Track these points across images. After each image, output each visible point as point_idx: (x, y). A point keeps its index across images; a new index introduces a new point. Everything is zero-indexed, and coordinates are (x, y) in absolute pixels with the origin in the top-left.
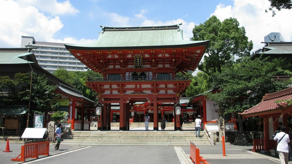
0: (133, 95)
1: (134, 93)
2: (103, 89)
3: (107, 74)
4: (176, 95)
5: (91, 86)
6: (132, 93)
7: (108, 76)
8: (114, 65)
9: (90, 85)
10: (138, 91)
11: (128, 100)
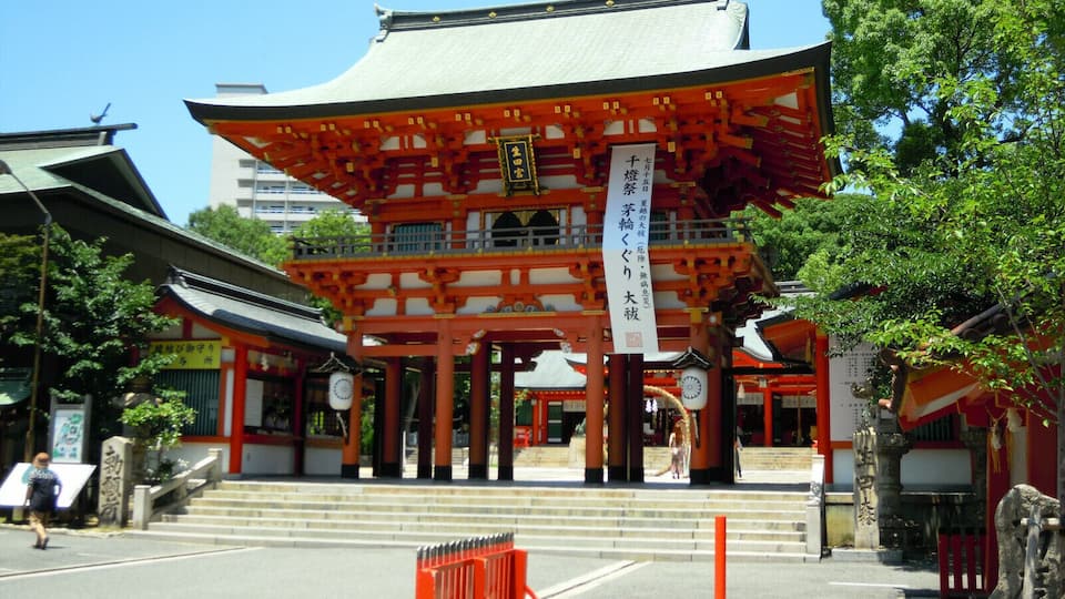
0: (499, 315)
1: (498, 310)
2: (362, 291)
3: (385, 224)
4: (689, 314)
5: (308, 278)
6: (490, 310)
7: (393, 232)
8: (419, 183)
9: (302, 275)
10: (516, 299)
11: (473, 340)
